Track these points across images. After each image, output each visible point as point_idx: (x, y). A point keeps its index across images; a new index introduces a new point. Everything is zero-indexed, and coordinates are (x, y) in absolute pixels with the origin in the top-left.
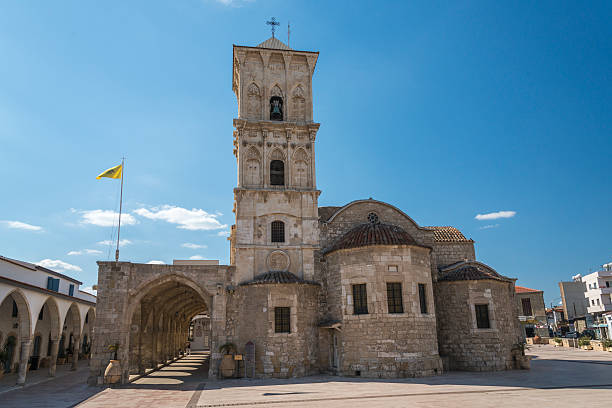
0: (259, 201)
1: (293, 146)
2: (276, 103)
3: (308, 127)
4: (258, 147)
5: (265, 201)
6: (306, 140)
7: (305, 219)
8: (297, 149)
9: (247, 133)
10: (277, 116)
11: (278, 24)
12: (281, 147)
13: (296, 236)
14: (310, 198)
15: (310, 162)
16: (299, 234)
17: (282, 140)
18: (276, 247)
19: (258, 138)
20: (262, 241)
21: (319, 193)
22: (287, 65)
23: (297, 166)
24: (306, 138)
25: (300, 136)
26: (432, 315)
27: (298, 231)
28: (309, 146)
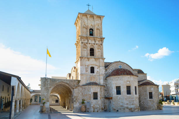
0: (86, 61)
1: (97, 44)
2: (91, 31)
3: (101, 38)
4: (86, 44)
5: (89, 61)
6: (101, 43)
7: (101, 66)
8: (98, 45)
9: (83, 40)
10: (91, 34)
11: (90, 5)
12: (93, 44)
13: (98, 71)
14: (102, 60)
15: (102, 49)
16: (99, 71)
17: (93, 42)
18: (92, 75)
19: (86, 41)
20: (88, 73)
21: (104, 59)
22: (95, 19)
23: (98, 50)
24: (101, 42)
25: (99, 41)
26: (138, 95)
27: (98, 70)
28: (101, 44)
